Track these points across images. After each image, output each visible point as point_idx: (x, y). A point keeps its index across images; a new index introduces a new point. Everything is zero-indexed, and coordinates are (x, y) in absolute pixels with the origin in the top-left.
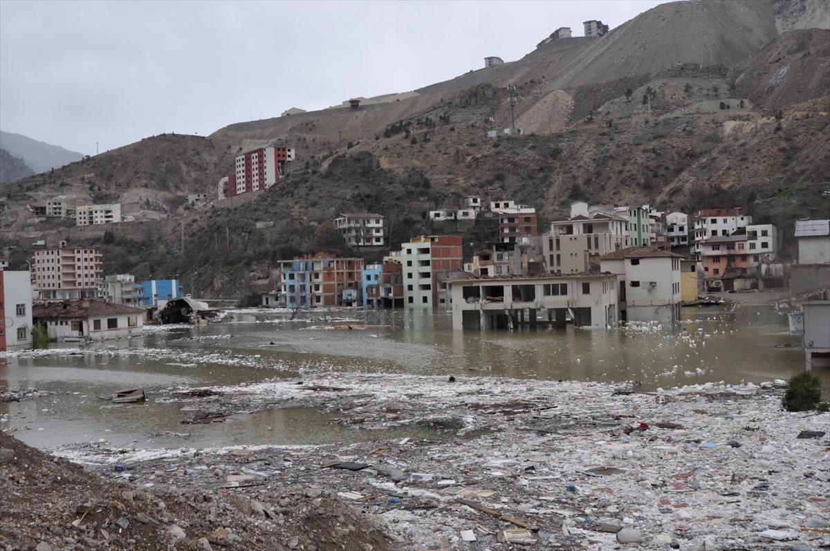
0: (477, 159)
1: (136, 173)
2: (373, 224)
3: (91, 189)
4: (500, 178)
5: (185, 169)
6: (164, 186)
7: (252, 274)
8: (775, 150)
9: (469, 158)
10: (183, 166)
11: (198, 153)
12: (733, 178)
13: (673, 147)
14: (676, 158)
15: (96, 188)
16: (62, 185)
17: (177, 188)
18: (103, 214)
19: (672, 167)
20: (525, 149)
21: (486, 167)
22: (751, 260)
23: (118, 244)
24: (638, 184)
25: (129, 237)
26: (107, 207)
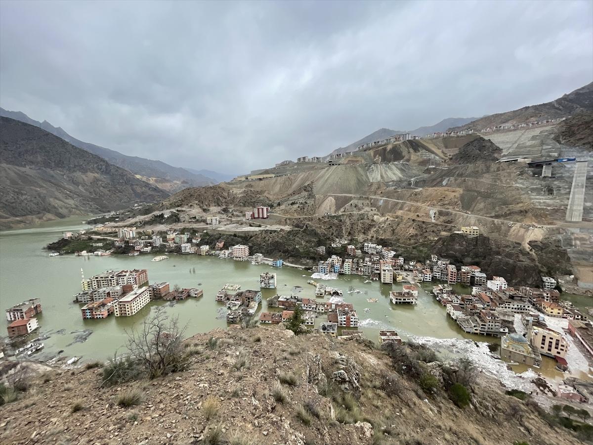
4: (331, 227)
7: (302, 260)
8: (391, 230)
9: (323, 221)
12: (384, 236)
13: (366, 222)
14: (367, 225)
18: (215, 220)
20: (335, 219)
22: (399, 263)
26: (216, 218)
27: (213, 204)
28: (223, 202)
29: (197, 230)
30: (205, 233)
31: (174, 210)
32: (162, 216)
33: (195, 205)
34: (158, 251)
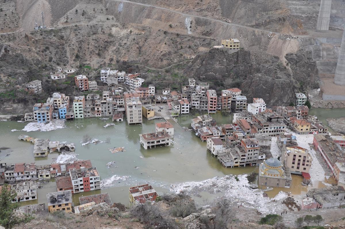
0: (36, 40)
4: (47, 48)
7: (5, 106)
8: (136, 48)
9: (33, 40)
12: (127, 58)
13: (101, 38)
14: (103, 43)
19: (103, 46)
20: (52, 36)
21: (40, 43)
22: (149, 94)
24: (96, 54)
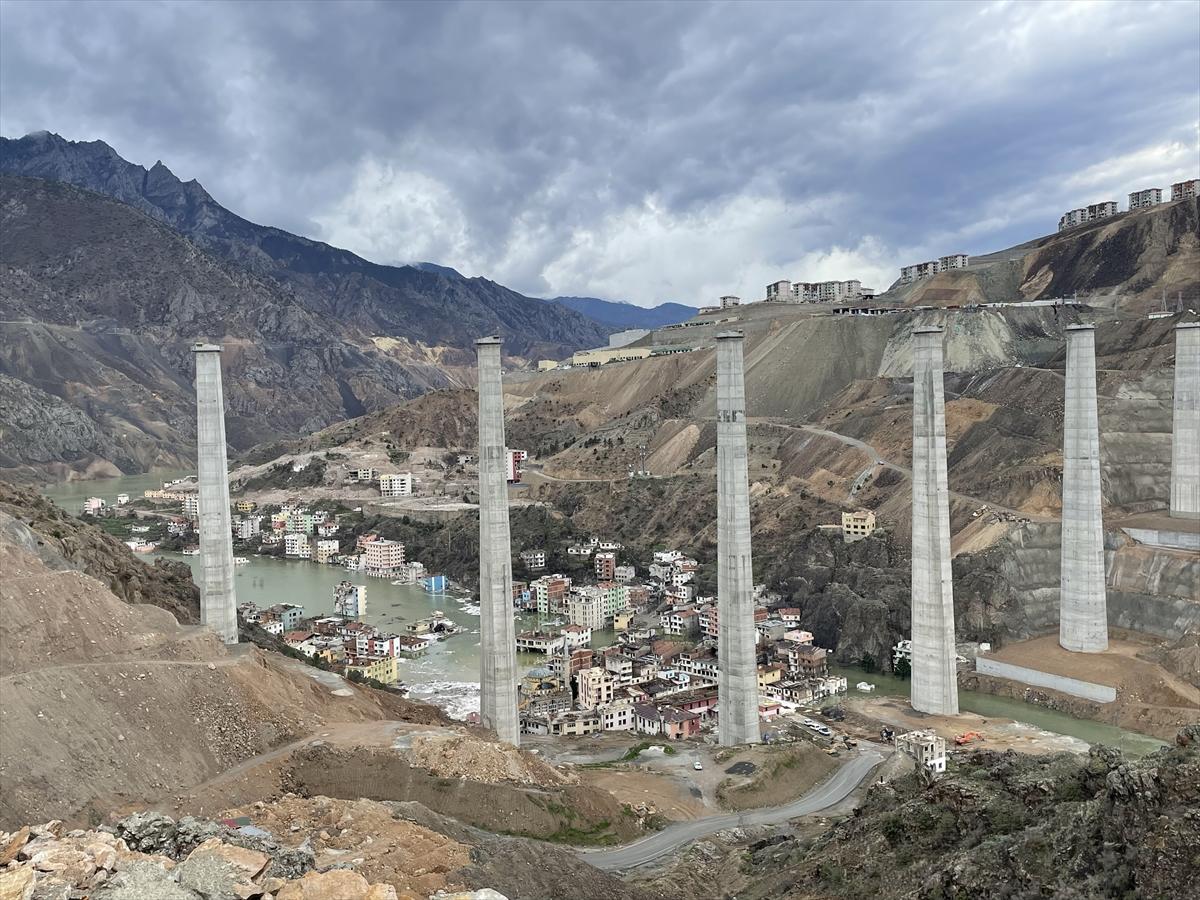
1: (421, 431)
2: (539, 556)
3: (388, 447)
5: (458, 424)
6: (442, 444)
10: (457, 421)
11: (469, 409)
15: (392, 445)
16: (367, 443)
17: (453, 444)
18: (400, 482)
23: (411, 526)
25: (418, 520)
26: (402, 477)
27: (427, 440)
28: (460, 434)
29: (347, 505)
30: (356, 514)
31: (321, 454)
32: (289, 467)
33: (377, 443)
34: (244, 549)
